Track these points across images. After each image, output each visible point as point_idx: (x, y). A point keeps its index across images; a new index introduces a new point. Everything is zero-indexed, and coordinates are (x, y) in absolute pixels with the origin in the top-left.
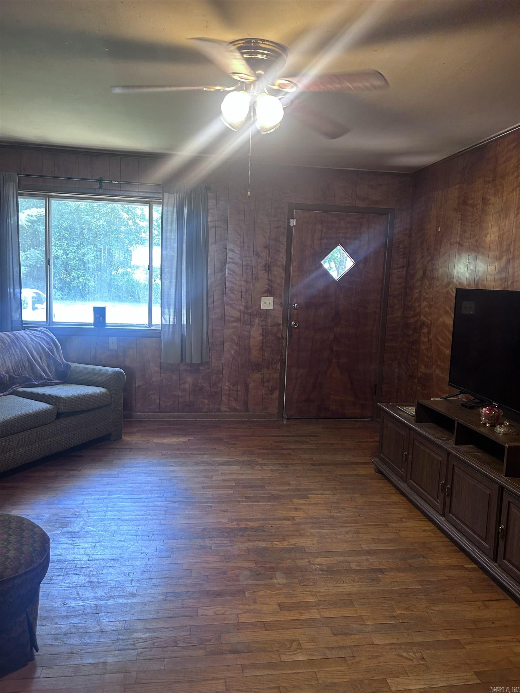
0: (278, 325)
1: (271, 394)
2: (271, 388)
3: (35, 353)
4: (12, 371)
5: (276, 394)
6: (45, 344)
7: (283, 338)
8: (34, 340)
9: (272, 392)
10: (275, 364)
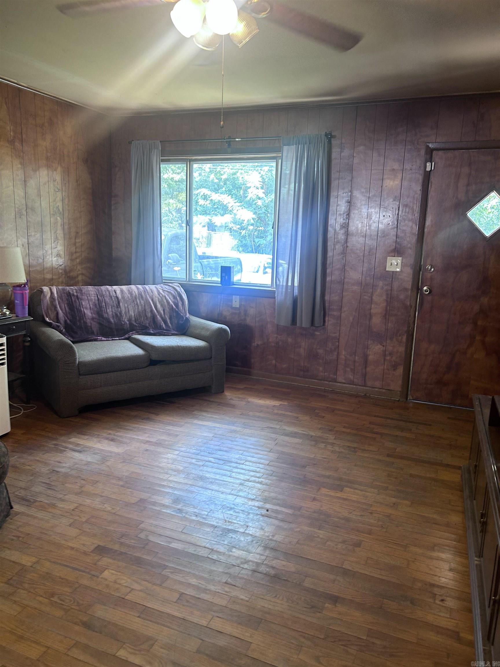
0: (406, 289)
1: (394, 370)
2: (394, 363)
3: (159, 306)
4: (133, 319)
5: (400, 370)
6: (171, 298)
7: (411, 306)
8: (161, 294)
9: (395, 367)
10: (400, 336)
